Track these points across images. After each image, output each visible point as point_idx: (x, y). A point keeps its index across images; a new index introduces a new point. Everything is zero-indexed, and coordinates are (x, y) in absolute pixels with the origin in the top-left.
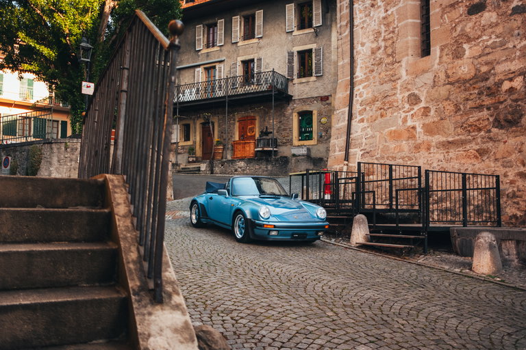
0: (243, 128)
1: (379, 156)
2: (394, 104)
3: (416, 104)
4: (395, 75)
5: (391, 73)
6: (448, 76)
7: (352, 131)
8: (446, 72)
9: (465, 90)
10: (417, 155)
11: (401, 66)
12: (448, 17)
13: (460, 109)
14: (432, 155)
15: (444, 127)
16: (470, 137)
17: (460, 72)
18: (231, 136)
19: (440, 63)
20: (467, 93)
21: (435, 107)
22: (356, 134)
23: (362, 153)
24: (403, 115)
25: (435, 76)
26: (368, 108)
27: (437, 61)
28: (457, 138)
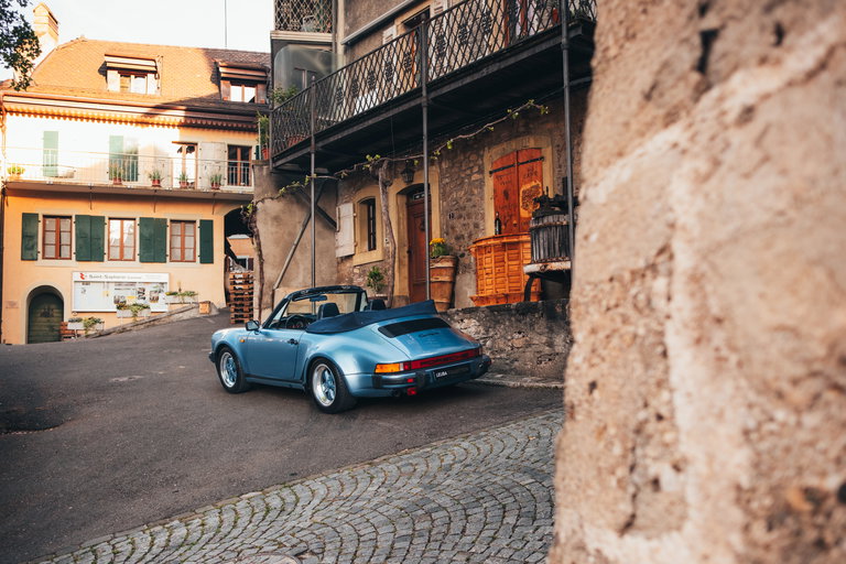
0: (506, 194)
18: (476, 226)
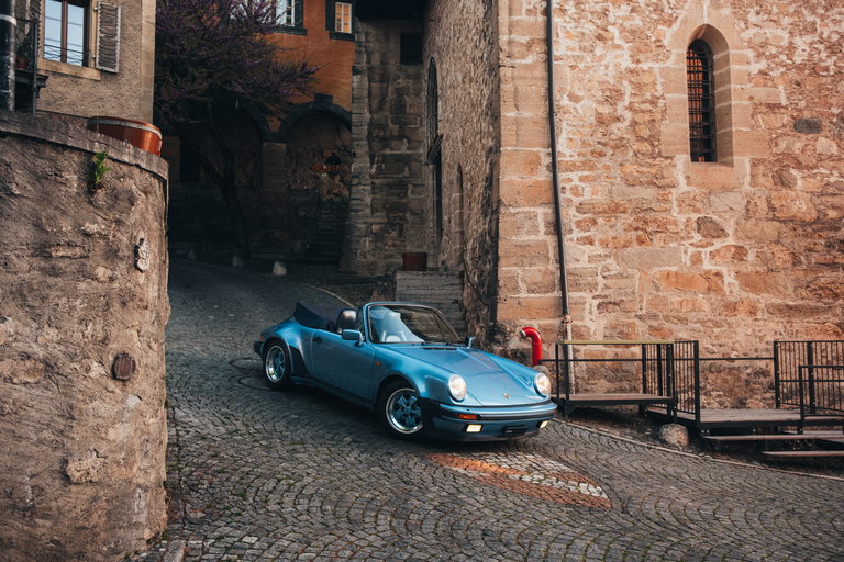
1: (644, 312)
2: (669, 227)
3: (718, 237)
4: (663, 177)
5: (653, 171)
6: (772, 209)
7: (566, 257)
8: (769, 202)
9: (806, 236)
10: (732, 320)
11: (675, 166)
12: (763, 120)
13: (800, 262)
14: (761, 323)
15: (776, 282)
16: (820, 304)
17: (794, 208)
19: (754, 183)
20: (809, 240)
21: (755, 250)
22: (578, 265)
23: (596, 302)
24: (691, 250)
25: (749, 202)
26: (600, 221)
27: (748, 179)
28: (800, 302)
